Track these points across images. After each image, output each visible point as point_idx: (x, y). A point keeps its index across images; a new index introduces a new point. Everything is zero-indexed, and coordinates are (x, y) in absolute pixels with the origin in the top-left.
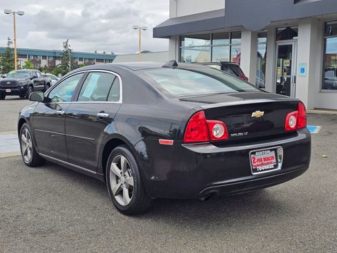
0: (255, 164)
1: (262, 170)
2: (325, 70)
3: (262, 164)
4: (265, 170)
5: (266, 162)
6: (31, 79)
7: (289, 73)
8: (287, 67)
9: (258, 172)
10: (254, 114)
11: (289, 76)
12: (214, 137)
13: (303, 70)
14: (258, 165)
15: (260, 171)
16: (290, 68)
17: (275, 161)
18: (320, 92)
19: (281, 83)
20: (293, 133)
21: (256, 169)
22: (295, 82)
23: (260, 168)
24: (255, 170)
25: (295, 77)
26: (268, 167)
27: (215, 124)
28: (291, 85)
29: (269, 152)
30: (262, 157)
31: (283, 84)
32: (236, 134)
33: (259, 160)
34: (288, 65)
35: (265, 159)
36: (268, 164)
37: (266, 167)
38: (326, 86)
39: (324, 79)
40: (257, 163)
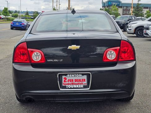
0: (65, 83)
1: (71, 88)
3: (73, 84)
4: (73, 88)
5: (76, 82)
6: (128, 20)
9: (66, 88)
10: (70, 47)
12: (33, 60)
14: (69, 84)
15: (68, 88)
17: (86, 82)
21: (66, 86)
23: (69, 86)
26: (78, 87)
29: (81, 75)
30: (74, 78)
32: (52, 60)
33: (70, 80)
35: (76, 80)
36: (78, 84)
37: (75, 86)
40: (67, 83)
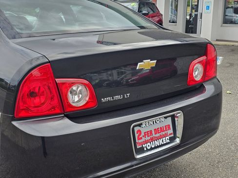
0: (140, 141)
1: (152, 149)
2: (226, 8)
3: (152, 140)
4: (155, 148)
5: (158, 135)
7: (197, 11)
8: (195, 5)
9: (144, 152)
10: (140, 66)
11: (196, 13)
12: (70, 106)
13: (208, 8)
14: (146, 142)
15: (148, 150)
16: (197, 6)
17: (171, 131)
18: (221, 26)
19: (190, 18)
20: (199, 88)
21: (143, 148)
22: (201, 18)
23: (148, 146)
24: (141, 150)
25: (201, 14)
26: (161, 143)
27: (73, 84)
28: (198, 20)
29: (163, 119)
30: (152, 128)
31: (191, 20)
32: (110, 99)
33: (146, 134)
34: (196, 4)
35: (157, 131)
36: (161, 137)
37: (157, 143)
38: (227, 21)
39: (225, 15)
40: (144, 139)
